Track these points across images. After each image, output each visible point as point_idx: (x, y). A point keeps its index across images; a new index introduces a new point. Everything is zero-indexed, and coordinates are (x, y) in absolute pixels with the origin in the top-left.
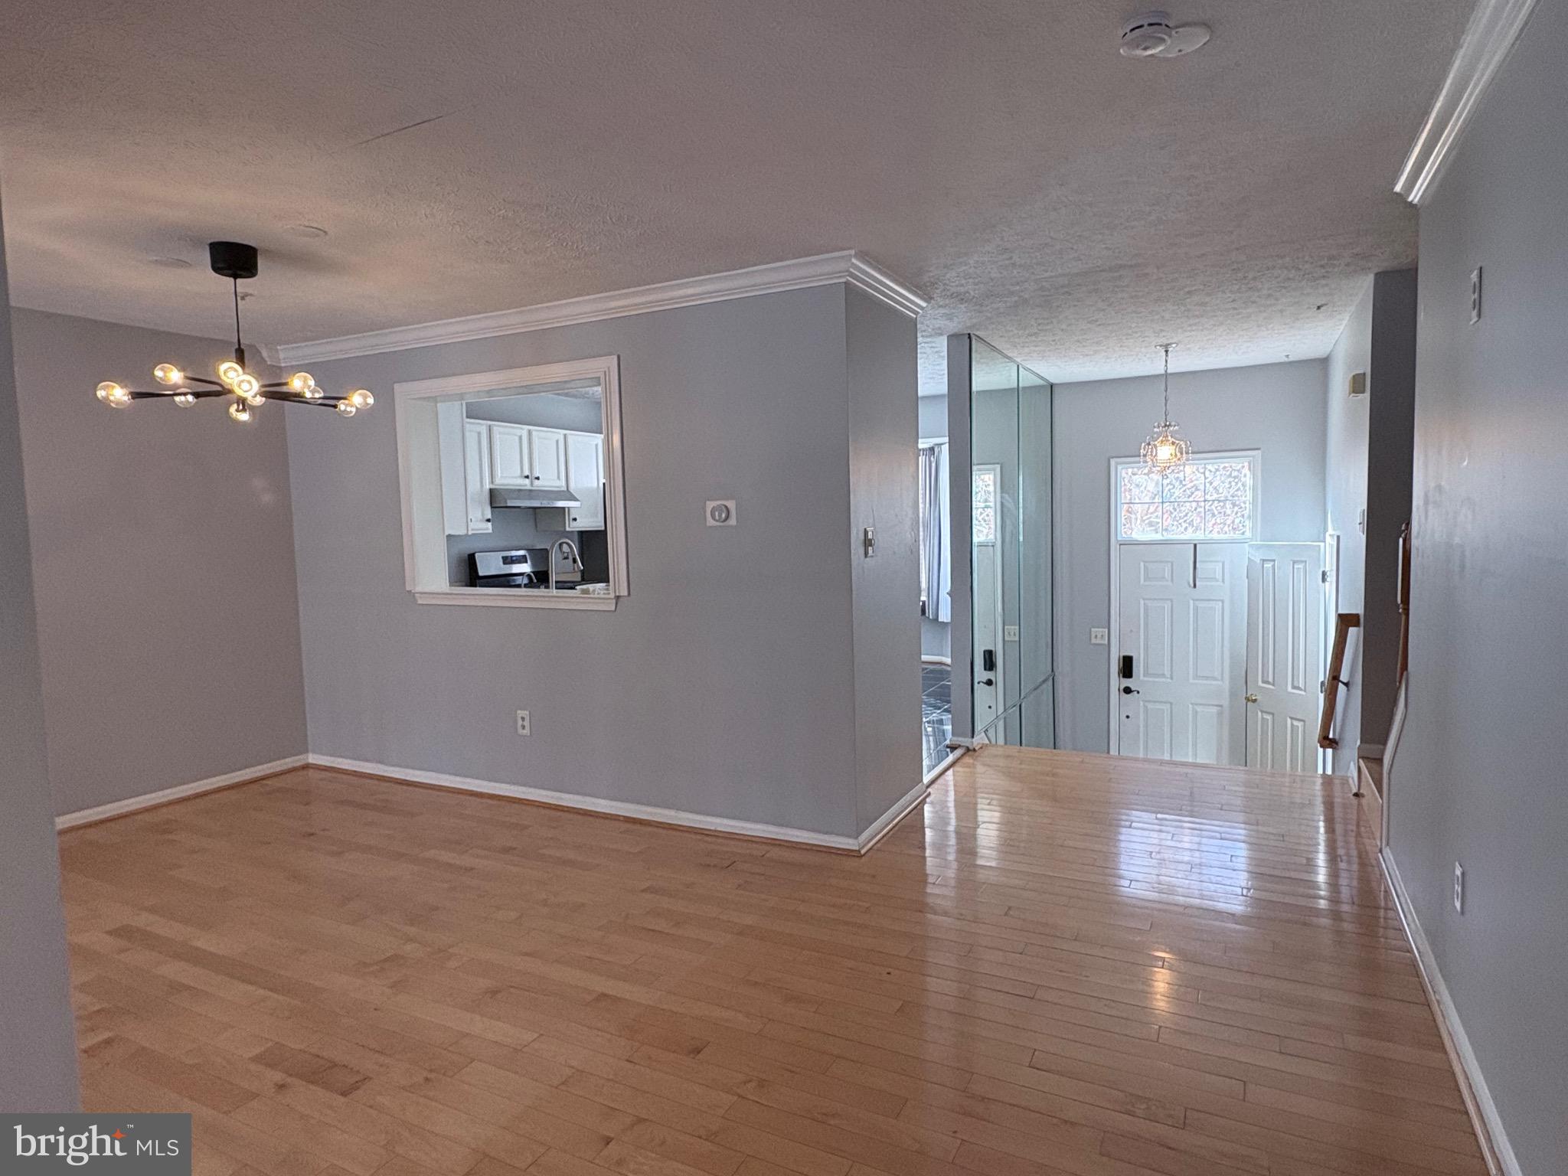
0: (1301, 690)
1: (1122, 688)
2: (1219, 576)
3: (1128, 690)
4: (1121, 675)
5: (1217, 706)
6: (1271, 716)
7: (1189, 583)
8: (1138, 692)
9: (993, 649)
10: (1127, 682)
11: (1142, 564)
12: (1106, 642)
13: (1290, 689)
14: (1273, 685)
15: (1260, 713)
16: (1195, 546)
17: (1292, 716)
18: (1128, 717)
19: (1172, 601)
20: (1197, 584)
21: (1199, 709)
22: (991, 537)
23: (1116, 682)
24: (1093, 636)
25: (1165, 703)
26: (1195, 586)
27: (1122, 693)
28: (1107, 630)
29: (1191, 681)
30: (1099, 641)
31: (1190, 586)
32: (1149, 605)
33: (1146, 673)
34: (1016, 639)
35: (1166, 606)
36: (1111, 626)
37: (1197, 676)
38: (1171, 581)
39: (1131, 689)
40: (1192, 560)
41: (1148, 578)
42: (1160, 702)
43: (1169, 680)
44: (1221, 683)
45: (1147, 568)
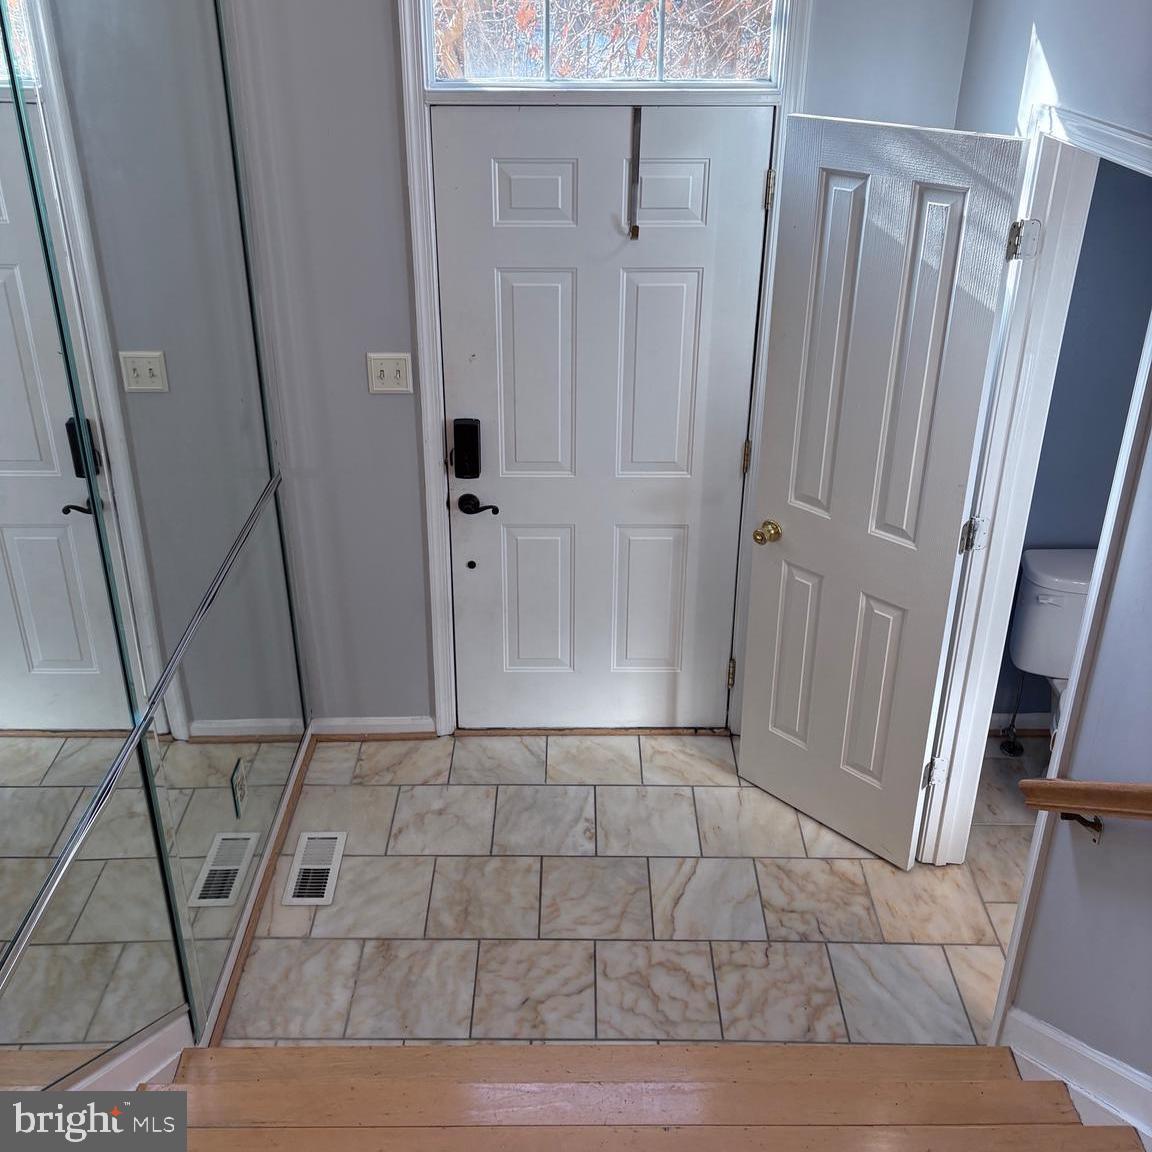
0: (902, 534)
1: (455, 498)
2: (693, 203)
3: (470, 505)
4: (452, 469)
5: (675, 527)
6: (816, 580)
7: (618, 225)
8: (495, 511)
10: (466, 487)
11: (495, 167)
12: (410, 388)
13: (872, 528)
14: (827, 509)
15: (784, 568)
16: (637, 112)
17: (869, 592)
18: (472, 565)
19: (574, 272)
20: (642, 224)
21: (637, 537)
23: (438, 484)
24: (374, 373)
25: (559, 527)
26: (634, 232)
27: (456, 511)
28: (408, 356)
29: (620, 474)
30: (390, 386)
31: (620, 232)
32: (515, 285)
33: (513, 462)
34: (159, 385)
35: (561, 286)
36: (420, 346)
37: (632, 461)
38: (570, 217)
39: (478, 503)
40: (628, 155)
41: (511, 208)
42: (546, 526)
43: (567, 474)
44: (685, 475)
45: (510, 180)
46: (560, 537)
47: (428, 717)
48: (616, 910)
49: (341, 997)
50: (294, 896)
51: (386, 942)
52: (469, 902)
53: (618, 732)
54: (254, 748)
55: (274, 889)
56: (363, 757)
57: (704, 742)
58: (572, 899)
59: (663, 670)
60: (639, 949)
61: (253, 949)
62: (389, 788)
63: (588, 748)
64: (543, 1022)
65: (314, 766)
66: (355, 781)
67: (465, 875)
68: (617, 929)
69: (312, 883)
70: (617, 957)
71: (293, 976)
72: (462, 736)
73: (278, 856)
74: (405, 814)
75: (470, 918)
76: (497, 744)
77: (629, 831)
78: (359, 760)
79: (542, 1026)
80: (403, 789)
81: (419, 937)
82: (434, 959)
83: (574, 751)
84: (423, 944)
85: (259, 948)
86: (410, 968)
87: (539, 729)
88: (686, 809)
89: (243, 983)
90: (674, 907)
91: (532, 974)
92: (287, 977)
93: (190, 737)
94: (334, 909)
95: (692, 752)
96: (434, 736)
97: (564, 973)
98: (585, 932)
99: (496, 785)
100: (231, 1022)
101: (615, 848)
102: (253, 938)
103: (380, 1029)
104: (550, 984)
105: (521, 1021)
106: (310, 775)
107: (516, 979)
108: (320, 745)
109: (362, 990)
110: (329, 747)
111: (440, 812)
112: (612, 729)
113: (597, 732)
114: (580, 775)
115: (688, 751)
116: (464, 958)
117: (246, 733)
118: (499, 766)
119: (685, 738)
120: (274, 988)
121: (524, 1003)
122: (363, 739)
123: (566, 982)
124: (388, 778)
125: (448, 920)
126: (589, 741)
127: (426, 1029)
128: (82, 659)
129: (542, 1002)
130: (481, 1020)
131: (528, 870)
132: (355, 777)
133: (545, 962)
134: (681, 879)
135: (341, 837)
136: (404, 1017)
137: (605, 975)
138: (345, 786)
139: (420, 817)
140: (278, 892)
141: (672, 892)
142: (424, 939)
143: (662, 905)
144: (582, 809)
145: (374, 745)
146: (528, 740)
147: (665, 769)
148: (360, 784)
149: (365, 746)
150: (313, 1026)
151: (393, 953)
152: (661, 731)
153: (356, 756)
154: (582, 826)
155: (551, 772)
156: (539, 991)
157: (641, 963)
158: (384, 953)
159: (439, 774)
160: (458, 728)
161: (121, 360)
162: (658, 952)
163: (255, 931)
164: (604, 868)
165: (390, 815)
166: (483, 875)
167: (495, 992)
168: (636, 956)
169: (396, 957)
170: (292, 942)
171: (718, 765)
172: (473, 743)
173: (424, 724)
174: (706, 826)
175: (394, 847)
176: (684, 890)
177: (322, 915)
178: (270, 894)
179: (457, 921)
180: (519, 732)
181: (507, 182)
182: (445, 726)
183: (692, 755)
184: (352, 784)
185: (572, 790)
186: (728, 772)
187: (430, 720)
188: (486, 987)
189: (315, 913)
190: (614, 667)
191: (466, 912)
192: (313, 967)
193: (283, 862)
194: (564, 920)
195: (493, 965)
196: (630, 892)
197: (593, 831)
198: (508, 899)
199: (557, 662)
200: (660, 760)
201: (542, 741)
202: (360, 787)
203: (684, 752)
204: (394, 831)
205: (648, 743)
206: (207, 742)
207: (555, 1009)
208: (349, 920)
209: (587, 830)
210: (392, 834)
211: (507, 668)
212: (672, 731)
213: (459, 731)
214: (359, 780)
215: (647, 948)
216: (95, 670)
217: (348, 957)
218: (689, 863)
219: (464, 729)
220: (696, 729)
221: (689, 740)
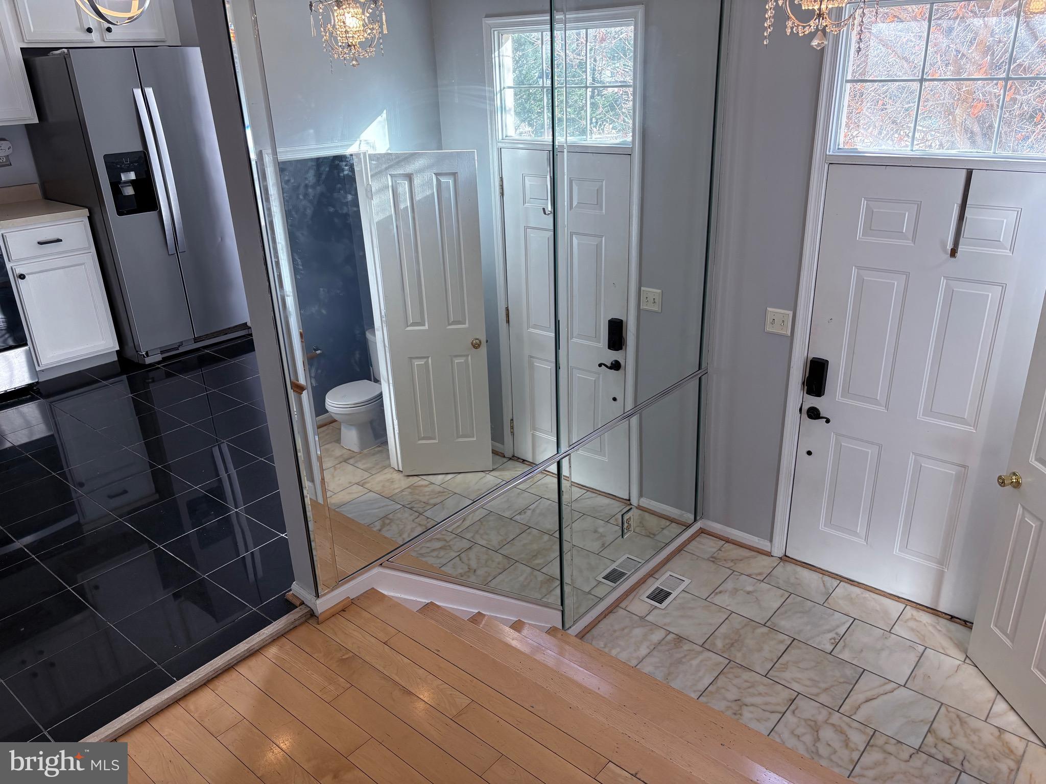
1: (805, 408)
2: (1005, 238)
3: (814, 414)
4: (806, 388)
5: (959, 465)
7: (945, 247)
8: (828, 421)
9: (624, 319)
10: (812, 401)
11: (864, 203)
12: (789, 333)
15: (1020, 510)
16: (969, 173)
18: (809, 453)
19: (907, 275)
20: (961, 248)
21: (927, 464)
22: (629, 139)
23: (796, 396)
24: (769, 320)
25: (872, 443)
26: (953, 253)
27: (805, 416)
28: (791, 313)
29: (921, 418)
30: (776, 329)
31: (945, 251)
32: (865, 278)
33: (846, 392)
34: (656, 308)
35: (897, 283)
36: (798, 308)
37: (931, 411)
38: (911, 238)
39: (820, 414)
40: (959, 201)
41: (871, 230)
42: (862, 441)
43: (882, 409)
44: (972, 429)
45: (873, 211)
46: (871, 451)
47: (769, 542)
48: (823, 686)
49: (643, 651)
50: (647, 597)
51: (680, 638)
52: (736, 641)
53: (891, 597)
54: (668, 523)
55: (639, 590)
56: (723, 550)
57: (953, 626)
58: (799, 667)
59: (934, 566)
60: (825, 712)
61: (615, 611)
62: (728, 570)
63: (864, 598)
64: (741, 715)
65: (694, 543)
66: (711, 559)
67: (743, 628)
68: (817, 695)
69: (660, 596)
70: (808, 709)
71: (626, 631)
72: (786, 561)
73: (651, 576)
74: (729, 585)
75: (732, 649)
76: (805, 573)
77: (862, 651)
78: (720, 550)
79: (739, 716)
80: (735, 573)
81: (700, 644)
82: (701, 658)
83: (853, 596)
84: (700, 649)
85: (617, 611)
86: (685, 656)
87: (837, 575)
88: (913, 658)
89: (602, 622)
90: (864, 702)
91: (751, 690)
92: (623, 629)
93: (639, 505)
94: (664, 612)
95: (940, 629)
96: (769, 554)
97: (768, 699)
98: (796, 687)
99: (791, 592)
100: (588, 635)
101: (846, 656)
102: (618, 606)
103: (654, 673)
104: (758, 700)
105: (728, 708)
106: (689, 546)
107: (739, 688)
108: (703, 535)
109: (655, 653)
110: (707, 538)
111: (749, 593)
112: (889, 594)
113: (877, 591)
114: (847, 608)
115: (938, 627)
116: (717, 664)
117: (668, 514)
118: (799, 584)
119: (940, 619)
120: (615, 631)
121: (736, 701)
122: (728, 541)
123: (766, 704)
124: (730, 564)
125: (719, 644)
126: (868, 595)
127: (676, 684)
128: (601, 451)
129: (746, 705)
130: (707, 696)
131: (782, 642)
132: (712, 557)
133: (761, 689)
134: (881, 690)
135: (687, 581)
136: (669, 674)
137: (794, 712)
138: (704, 559)
139: (736, 590)
140: (641, 592)
141: (869, 694)
142: (701, 646)
143: (857, 697)
144: (838, 627)
145: (732, 546)
146: (826, 578)
147: (912, 630)
148: (713, 561)
149: (727, 545)
150: (623, 656)
151: (681, 645)
152: (925, 609)
153: (719, 548)
154: (832, 635)
155: (830, 600)
156: (749, 700)
157: (821, 718)
158: (676, 643)
159: (760, 574)
160: (786, 556)
161: (642, 291)
162: (836, 718)
163: (621, 603)
164: (830, 662)
165: (720, 582)
166: (753, 632)
167: (723, 688)
168: (820, 713)
169: (682, 647)
170: (634, 616)
171: (956, 644)
172: (790, 567)
173: (764, 545)
174: (920, 672)
175: (712, 598)
176: (878, 697)
177: (656, 612)
178: (637, 590)
179: (724, 646)
180: (824, 572)
181: (870, 213)
182: (778, 552)
183: (940, 631)
184: (708, 559)
185: (837, 615)
186: (961, 651)
187: (769, 544)
188: (720, 683)
189: (653, 609)
190: (896, 551)
191: (732, 645)
192: (638, 632)
193: (651, 580)
194: (787, 675)
195: (730, 676)
196: (840, 681)
197: (837, 641)
198: (760, 650)
199: (855, 534)
200: (912, 624)
201: (836, 582)
202: (712, 563)
203: (934, 627)
204: (717, 591)
205: (910, 612)
206: (645, 511)
207: (752, 712)
208: (667, 620)
209: (834, 639)
210: (715, 592)
211: (822, 527)
212: (934, 612)
213: (785, 557)
214: (713, 559)
215: (830, 713)
216: (606, 459)
217: (657, 636)
218: (893, 685)
219: (789, 557)
220: (952, 617)
221: (944, 622)
